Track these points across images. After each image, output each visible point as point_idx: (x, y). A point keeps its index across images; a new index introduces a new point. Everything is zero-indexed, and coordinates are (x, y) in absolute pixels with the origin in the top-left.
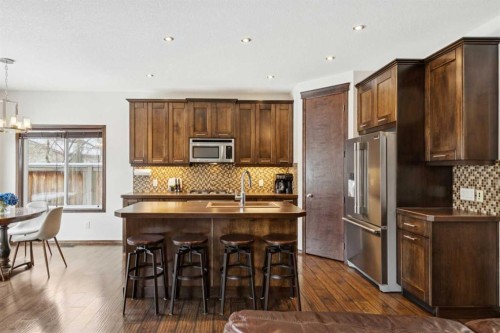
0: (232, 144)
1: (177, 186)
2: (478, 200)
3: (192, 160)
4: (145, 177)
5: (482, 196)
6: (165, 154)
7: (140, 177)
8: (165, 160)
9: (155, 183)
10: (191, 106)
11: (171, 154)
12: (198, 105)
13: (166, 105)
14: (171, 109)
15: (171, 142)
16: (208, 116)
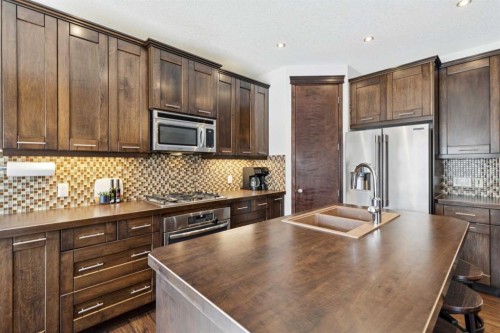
0: (213, 127)
1: (115, 193)
2: (477, 186)
3: (156, 146)
4: (35, 179)
5: (481, 182)
6: (99, 133)
7: (19, 179)
8: (100, 143)
9: (63, 189)
10: (155, 53)
11: (113, 132)
12: (167, 56)
13: (102, 38)
14: (113, 48)
15: (113, 113)
16: (183, 79)
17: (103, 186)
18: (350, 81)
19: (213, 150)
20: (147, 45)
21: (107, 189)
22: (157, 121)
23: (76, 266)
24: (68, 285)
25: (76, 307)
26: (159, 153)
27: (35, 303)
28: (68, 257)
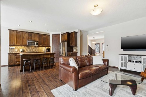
0: (38, 42)
1: (23, 51)
2: (76, 51)
3: (28, 45)
4: (13, 49)
6: (20, 43)
7: (11, 49)
8: (20, 45)
9: (16, 50)
10: (28, 33)
11: (22, 43)
12: (30, 33)
13: (21, 32)
14: (22, 33)
15: (22, 41)
16: (32, 36)
17: (21, 50)
18: (61, 34)
19: (38, 45)
20: (27, 32)
21: (22, 50)
22: (28, 42)
23: (16, 58)
24: (15, 59)
25: (16, 62)
26: (28, 46)
27: (12, 61)
28: (16, 57)
